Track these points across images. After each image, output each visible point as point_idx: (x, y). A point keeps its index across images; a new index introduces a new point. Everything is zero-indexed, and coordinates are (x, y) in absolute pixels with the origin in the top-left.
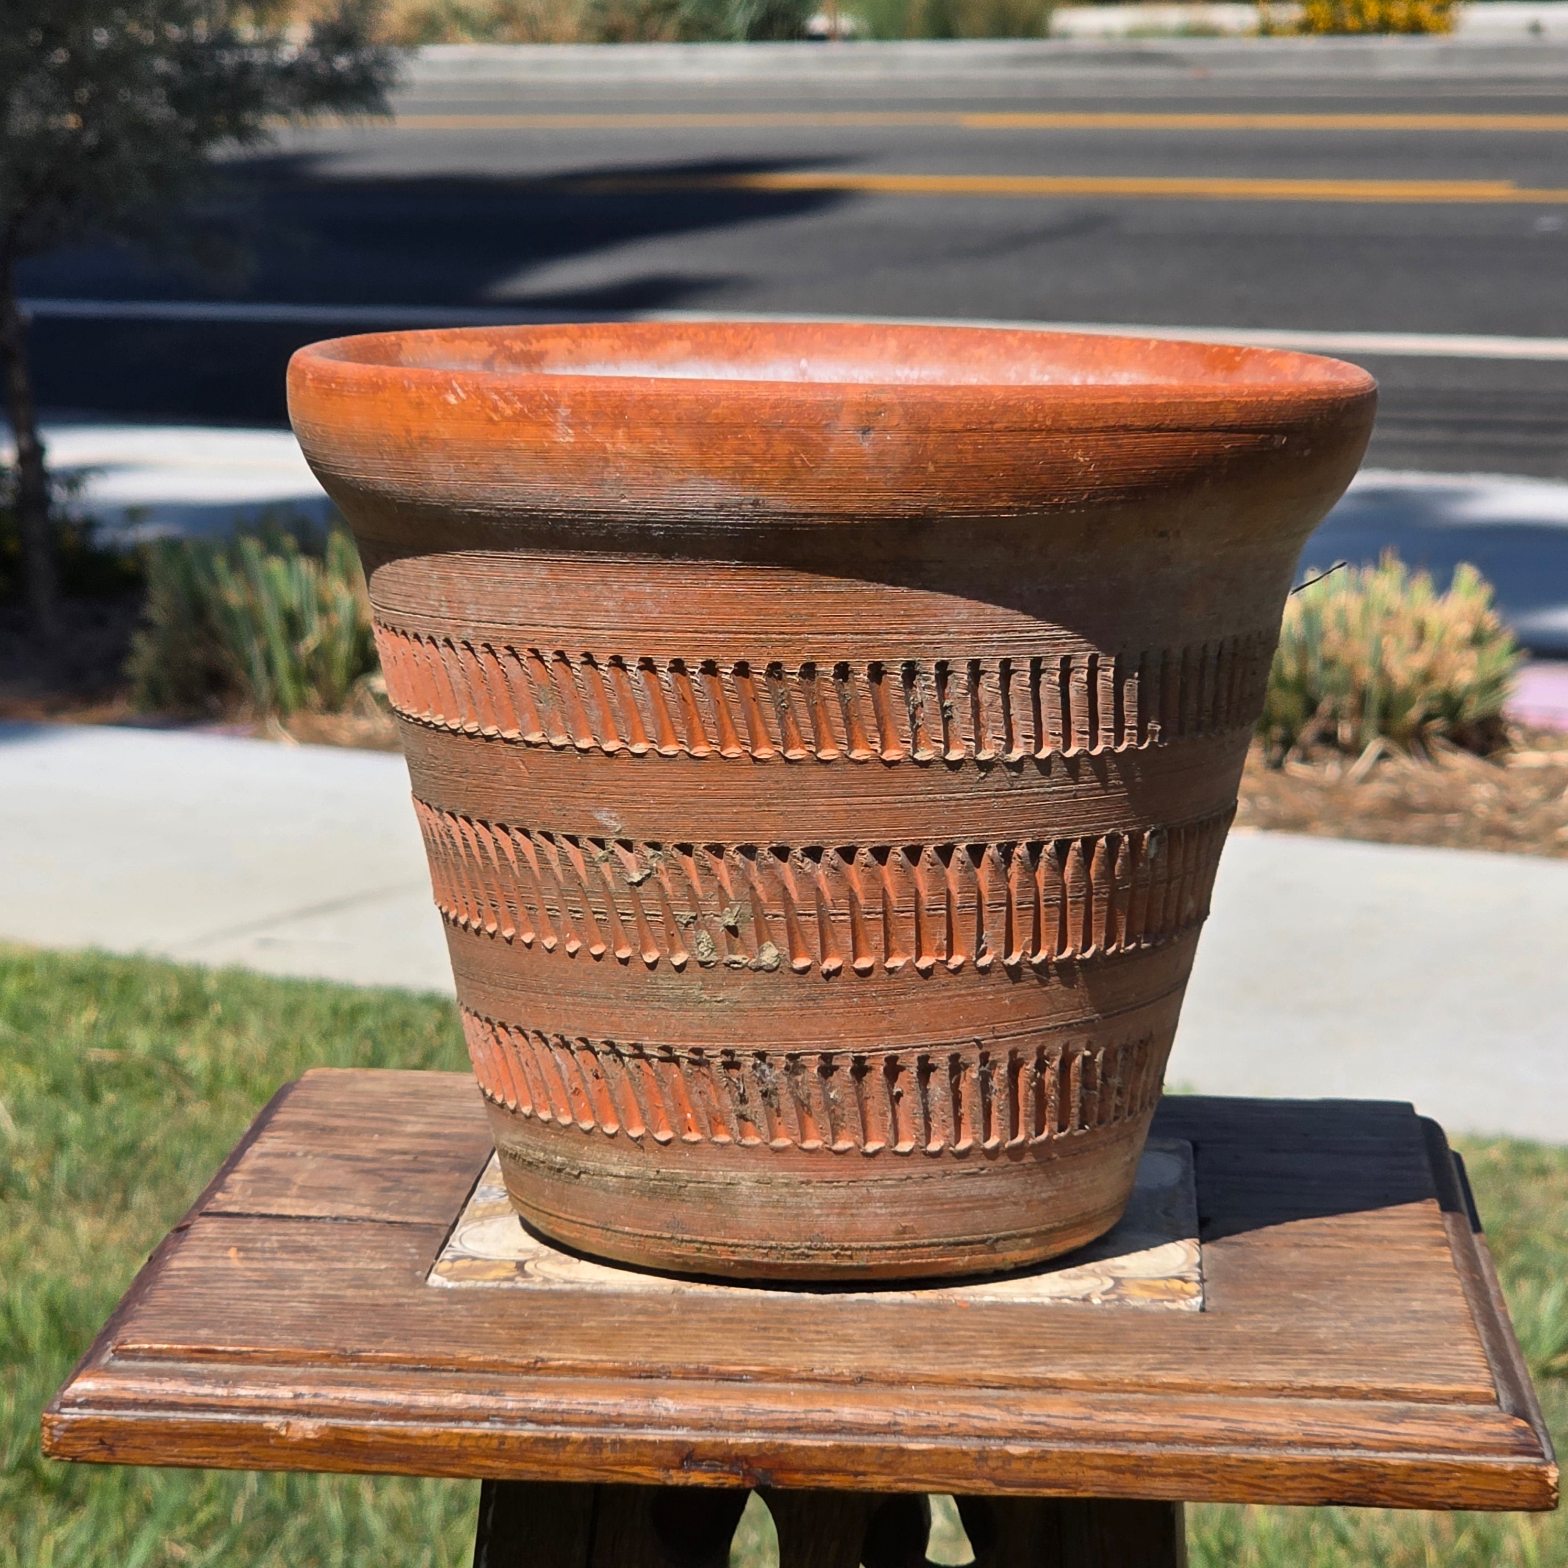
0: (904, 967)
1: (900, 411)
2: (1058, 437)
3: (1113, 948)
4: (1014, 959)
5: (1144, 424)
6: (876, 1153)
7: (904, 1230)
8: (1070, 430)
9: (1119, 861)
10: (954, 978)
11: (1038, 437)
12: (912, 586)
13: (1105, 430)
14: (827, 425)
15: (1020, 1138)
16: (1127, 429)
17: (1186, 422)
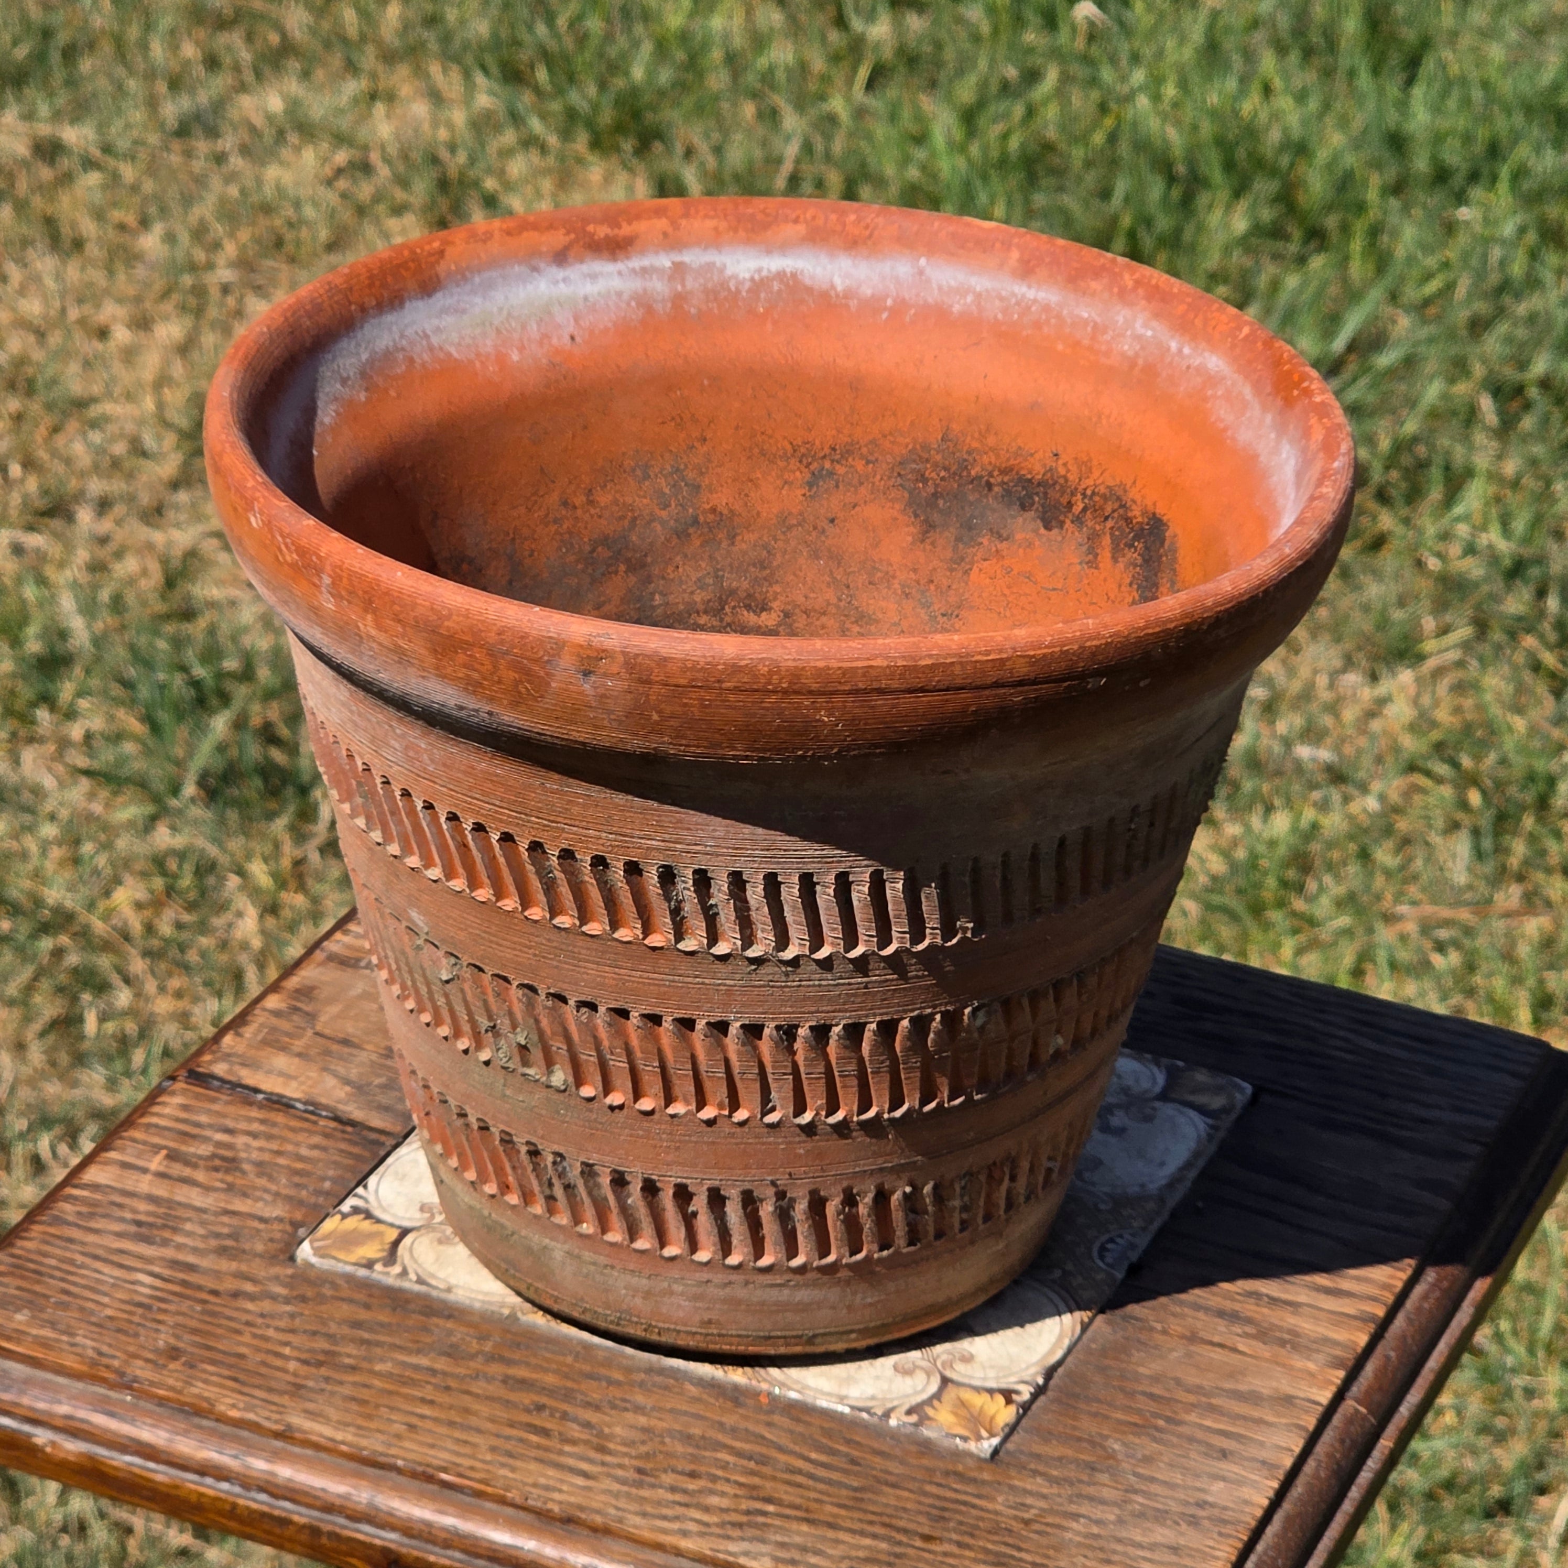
0: (686, 1114)
1: (621, 659)
2: (796, 699)
3: (933, 1105)
4: (807, 1117)
5: (904, 686)
6: (672, 1259)
7: (710, 1322)
8: (811, 692)
9: (932, 1035)
10: (738, 1130)
11: (773, 698)
12: (662, 801)
13: (855, 692)
14: (548, 661)
15: (831, 1258)
16: (881, 691)
17: (959, 681)
